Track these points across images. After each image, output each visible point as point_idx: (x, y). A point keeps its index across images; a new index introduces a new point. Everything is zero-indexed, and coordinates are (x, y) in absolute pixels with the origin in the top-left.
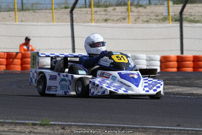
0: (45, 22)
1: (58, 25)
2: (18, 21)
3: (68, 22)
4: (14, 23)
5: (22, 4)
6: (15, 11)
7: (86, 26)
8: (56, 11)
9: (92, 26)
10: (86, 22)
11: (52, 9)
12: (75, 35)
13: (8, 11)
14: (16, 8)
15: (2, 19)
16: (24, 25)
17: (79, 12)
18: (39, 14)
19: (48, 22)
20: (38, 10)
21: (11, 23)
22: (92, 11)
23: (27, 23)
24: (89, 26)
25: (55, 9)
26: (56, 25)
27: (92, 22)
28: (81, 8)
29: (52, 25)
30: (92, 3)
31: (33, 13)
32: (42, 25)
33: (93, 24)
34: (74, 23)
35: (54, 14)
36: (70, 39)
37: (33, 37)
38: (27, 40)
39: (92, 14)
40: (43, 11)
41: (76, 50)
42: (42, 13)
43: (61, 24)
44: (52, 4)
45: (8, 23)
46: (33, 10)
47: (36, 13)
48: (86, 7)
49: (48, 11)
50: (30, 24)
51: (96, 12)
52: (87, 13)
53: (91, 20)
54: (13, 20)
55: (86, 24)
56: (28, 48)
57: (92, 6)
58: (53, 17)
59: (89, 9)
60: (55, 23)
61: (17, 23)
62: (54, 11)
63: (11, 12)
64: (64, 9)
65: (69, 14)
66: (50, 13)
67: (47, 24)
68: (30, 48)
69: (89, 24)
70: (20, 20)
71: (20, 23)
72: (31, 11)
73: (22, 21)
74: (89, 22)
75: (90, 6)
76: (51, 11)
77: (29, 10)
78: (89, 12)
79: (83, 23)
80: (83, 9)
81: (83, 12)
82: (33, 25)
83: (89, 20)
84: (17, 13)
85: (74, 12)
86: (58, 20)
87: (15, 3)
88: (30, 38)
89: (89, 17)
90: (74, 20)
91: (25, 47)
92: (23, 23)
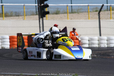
0: (84, 19)
1: (92, 21)
2: (69, 19)
3: (97, 19)
4: (67, 20)
5: (72, 9)
6: (67, 14)
7: (107, 21)
8: (90, 13)
9: (111, 21)
10: (107, 19)
11: (88, 12)
12: (101, 26)
13: (64, 13)
14: (68, 11)
15: (60, 18)
16: (72, 21)
17: (104, 13)
18: (81, 15)
19: (86, 19)
20: (81, 12)
21: (65, 20)
22: (111, 13)
23: (74, 20)
24: (109, 21)
25: (90, 12)
26: (90, 21)
27: (111, 19)
28: (105, 11)
29: (88, 21)
30: (111, 8)
31: (77, 15)
32: (82, 21)
33: (111, 20)
34: (101, 20)
35: (89, 15)
36: (98, 29)
37: (77, 28)
38: (74, 30)
39: (111, 15)
40: (83, 13)
41: (102, 35)
42: (82, 14)
43: (94, 20)
44: (88, 9)
45: (63, 20)
46: (77, 12)
47: (79, 15)
48: (108, 11)
49: (86, 13)
50: (75, 20)
51: (113, 13)
52: (108, 14)
53: (110, 18)
54: (66, 18)
55: (107, 20)
56: (75, 34)
57: (111, 10)
58: (89, 17)
59: (109, 12)
60: (90, 20)
61: (69, 20)
62: (89, 13)
63: (65, 14)
64: (95, 12)
65: (98, 14)
66: (87, 14)
67: (85, 20)
68: (76, 34)
69: (109, 20)
70: (70, 18)
71: (70, 20)
72: (76, 13)
73: (71, 19)
74: (109, 19)
75: (110, 10)
76: (88, 13)
77: (75, 13)
78: (109, 14)
79: (106, 19)
80: (106, 12)
81: (106, 14)
82: (77, 21)
83: (109, 18)
84: (68, 14)
85: (100, 13)
86: (92, 18)
87: (67, 9)
88: (76, 28)
89: (109, 16)
90: (100, 18)
91: (73, 33)
92: (72, 20)
